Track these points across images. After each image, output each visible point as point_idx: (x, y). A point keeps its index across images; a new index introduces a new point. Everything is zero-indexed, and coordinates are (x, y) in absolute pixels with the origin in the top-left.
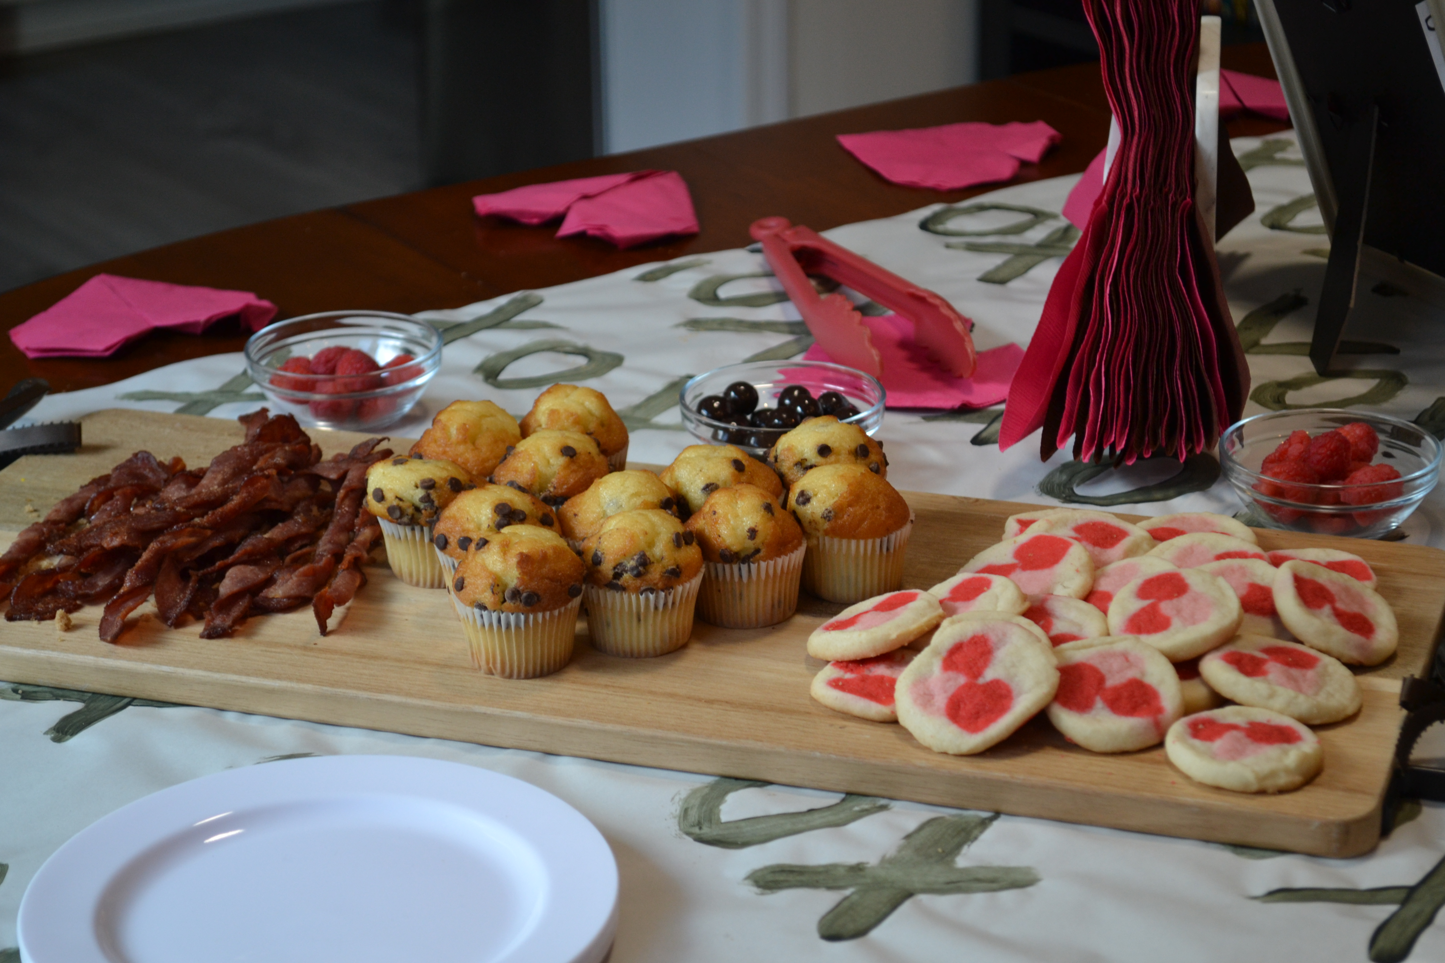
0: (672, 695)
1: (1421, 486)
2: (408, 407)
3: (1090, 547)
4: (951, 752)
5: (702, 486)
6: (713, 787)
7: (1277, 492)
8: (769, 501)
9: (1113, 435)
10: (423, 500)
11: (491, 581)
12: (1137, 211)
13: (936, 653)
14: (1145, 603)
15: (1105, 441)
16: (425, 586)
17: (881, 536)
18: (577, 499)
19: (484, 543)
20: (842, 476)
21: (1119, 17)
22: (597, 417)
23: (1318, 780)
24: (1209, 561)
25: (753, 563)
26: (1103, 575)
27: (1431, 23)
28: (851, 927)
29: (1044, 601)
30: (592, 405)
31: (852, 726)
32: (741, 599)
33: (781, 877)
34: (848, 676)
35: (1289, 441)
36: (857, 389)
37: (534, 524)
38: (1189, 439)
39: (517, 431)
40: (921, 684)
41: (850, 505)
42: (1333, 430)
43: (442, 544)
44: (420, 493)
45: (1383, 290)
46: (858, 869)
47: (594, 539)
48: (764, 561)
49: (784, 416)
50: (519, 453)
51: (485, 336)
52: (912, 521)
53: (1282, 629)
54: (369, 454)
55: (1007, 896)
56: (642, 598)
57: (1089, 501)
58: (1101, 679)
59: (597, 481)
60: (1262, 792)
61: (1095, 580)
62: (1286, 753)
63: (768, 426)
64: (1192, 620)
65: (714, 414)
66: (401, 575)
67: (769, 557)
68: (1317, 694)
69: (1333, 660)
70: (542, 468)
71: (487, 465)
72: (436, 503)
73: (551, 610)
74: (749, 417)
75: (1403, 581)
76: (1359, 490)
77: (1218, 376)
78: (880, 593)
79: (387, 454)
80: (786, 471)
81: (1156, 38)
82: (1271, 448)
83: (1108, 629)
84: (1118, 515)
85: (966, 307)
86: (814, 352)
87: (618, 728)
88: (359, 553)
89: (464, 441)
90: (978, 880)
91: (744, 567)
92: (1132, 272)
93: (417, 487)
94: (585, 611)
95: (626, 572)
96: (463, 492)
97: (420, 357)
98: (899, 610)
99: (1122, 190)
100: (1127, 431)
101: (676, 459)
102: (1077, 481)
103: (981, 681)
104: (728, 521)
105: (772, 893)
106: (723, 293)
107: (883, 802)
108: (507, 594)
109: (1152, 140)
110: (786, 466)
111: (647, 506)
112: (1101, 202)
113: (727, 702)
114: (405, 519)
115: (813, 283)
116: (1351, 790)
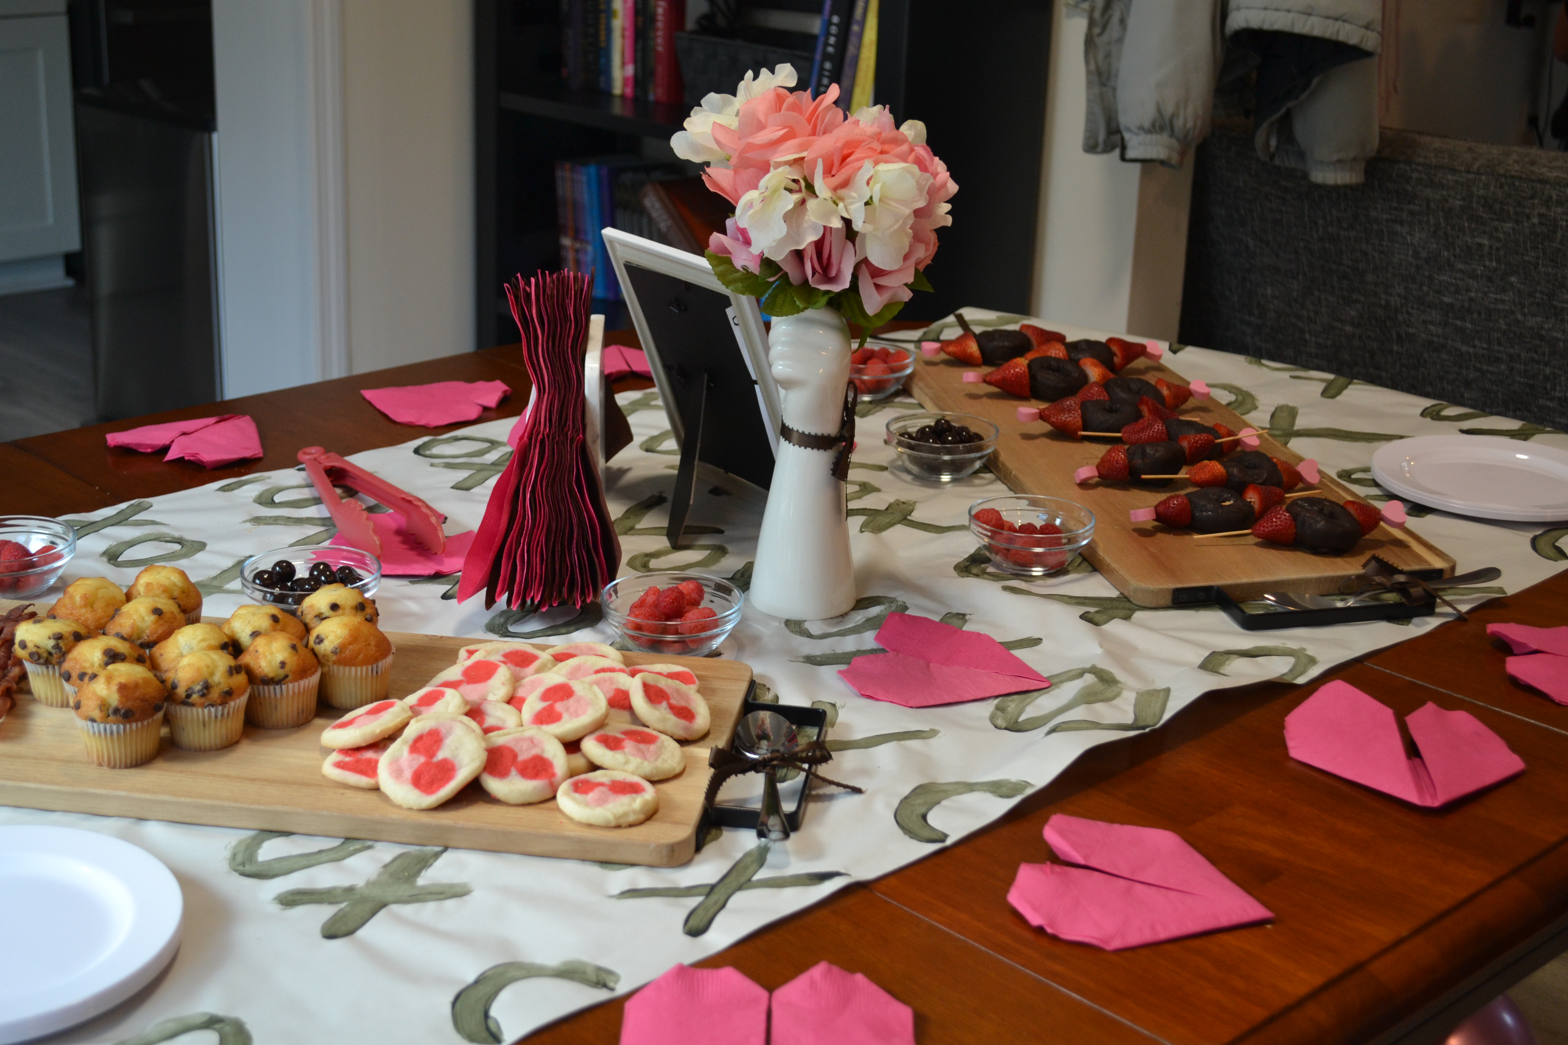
0: (227, 776)
1: (728, 622)
2: (52, 582)
3: (513, 667)
4: (415, 808)
5: (250, 633)
6: (254, 838)
7: (638, 627)
8: (294, 642)
9: (533, 592)
10: (54, 647)
11: (99, 702)
12: (547, 444)
13: (405, 742)
14: (547, 704)
15: (527, 595)
16: (57, 706)
17: (372, 664)
18: (163, 644)
19: (94, 676)
20: (345, 625)
21: (534, 316)
22: (179, 587)
23: (655, 817)
24: (590, 674)
25: (284, 684)
26: (520, 686)
27: (736, 321)
28: (344, 929)
29: (480, 704)
30: (175, 579)
31: (350, 793)
32: (276, 709)
33: (298, 898)
34: (348, 759)
35: (647, 594)
36: (363, 564)
37: (132, 662)
38: (583, 593)
39: (124, 598)
40: (395, 762)
41: (350, 644)
42: (675, 585)
43: (67, 677)
44: (52, 643)
45: (716, 491)
46: (350, 890)
47: (173, 671)
48: (291, 683)
49: (313, 583)
50: (123, 613)
51: (109, 531)
52: (393, 653)
53: (635, 719)
54: (20, 615)
55: (450, 904)
56: (206, 710)
57: (518, 635)
58: (515, 756)
59: (176, 631)
60: (618, 827)
61: (515, 689)
62: (634, 800)
63: (301, 591)
64: (576, 715)
65: (264, 584)
66: (40, 699)
67: (295, 680)
68: (656, 760)
69: (668, 738)
70: (139, 623)
71: (102, 621)
72: (64, 649)
73: (142, 721)
74: (289, 584)
75: (716, 684)
76: (690, 625)
77: (601, 551)
78: (372, 702)
79: (32, 615)
80: (309, 621)
81: (559, 330)
82: (635, 598)
83: (522, 722)
84: (533, 645)
85: (441, 507)
86: (338, 539)
87: (189, 800)
88: (10, 685)
89: (85, 606)
90: (431, 893)
91: (278, 688)
92: (544, 484)
93: (50, 638)
94: (167, 720)
95: (195, 693)
96: (82, 641)
97: (61, 546)
98: (382, 713)
99: (537, 430)
100: (542, 589)
101: (233, 615)
102: (511, 622)
103: (435, 760)
104: (266, 657)
105: (292, 908)
106: (277, 499)
107: (369, 843)
108: (111, 711)
109: (557, 397)
110: (309, 618)
111: (211, 648)
112: (523, 438)
113: (265, 780)
114: (42, 661)
115: (338, 491)
116: (676, 823)
